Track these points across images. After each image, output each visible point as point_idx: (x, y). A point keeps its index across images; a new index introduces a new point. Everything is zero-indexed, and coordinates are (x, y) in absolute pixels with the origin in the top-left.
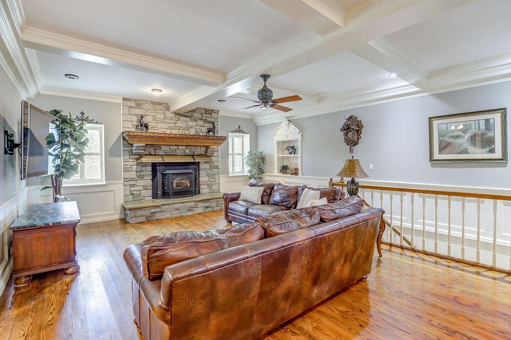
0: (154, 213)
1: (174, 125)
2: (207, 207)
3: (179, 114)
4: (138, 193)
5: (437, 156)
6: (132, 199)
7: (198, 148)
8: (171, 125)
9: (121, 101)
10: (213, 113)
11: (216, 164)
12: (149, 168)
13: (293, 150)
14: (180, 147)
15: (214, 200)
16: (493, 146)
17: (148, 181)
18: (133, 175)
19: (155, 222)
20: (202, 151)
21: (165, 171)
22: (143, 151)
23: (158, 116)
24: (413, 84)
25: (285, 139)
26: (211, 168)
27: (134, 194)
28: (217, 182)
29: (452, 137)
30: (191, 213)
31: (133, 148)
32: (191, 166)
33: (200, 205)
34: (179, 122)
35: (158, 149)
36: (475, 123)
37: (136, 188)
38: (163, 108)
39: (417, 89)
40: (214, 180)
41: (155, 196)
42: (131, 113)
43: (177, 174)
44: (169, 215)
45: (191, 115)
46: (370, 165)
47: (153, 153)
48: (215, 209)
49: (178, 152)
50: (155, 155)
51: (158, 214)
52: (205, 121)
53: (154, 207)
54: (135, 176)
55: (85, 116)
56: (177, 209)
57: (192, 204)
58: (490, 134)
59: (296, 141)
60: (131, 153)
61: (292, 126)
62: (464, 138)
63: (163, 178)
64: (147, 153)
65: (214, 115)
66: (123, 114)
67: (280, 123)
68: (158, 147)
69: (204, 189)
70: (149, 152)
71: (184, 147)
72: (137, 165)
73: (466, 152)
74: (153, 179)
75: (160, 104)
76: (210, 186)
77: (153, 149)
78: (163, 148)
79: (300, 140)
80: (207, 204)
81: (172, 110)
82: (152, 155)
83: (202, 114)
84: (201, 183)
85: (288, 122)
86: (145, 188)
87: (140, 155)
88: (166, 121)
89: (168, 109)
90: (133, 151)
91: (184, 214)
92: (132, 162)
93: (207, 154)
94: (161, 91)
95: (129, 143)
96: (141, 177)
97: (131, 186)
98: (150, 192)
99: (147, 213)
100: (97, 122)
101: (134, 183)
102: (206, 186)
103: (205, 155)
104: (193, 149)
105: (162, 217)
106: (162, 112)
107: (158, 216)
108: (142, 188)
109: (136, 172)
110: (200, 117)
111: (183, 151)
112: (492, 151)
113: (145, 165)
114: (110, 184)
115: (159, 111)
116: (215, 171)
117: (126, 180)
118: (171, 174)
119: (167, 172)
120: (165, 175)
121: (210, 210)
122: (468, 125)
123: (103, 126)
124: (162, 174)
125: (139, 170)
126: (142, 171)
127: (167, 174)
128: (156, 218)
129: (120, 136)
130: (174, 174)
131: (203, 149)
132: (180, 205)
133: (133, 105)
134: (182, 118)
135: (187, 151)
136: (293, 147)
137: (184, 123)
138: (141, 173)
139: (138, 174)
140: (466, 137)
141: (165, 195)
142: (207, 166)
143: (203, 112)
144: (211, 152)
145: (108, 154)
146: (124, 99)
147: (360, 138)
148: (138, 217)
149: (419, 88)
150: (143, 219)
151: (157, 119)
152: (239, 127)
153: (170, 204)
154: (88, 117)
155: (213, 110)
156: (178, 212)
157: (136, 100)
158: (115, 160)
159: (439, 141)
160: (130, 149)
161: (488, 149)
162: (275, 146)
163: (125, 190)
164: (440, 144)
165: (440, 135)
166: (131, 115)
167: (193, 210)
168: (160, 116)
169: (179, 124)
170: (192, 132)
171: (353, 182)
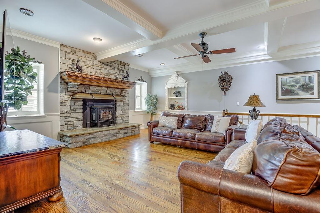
0: (89, 139)
1: (99, 71)
2: (125, 133)
3: (103, 63)
4: (72, 123)
5: (280, 97)
6: (66, 128)
7: (116, 89)
8: (98, 71)
9: (59, 47)
10: (125, 66)
11: (127, 102)
12: (81, 103)
13: (178, 94)
14: (103, 88)
15: (130, 128)
16: (313, 91)
17: (79, 114)
18: (68, 108)
19: (90, 146)
20: (118, 92)
21: (93, 106)
22: (77, 89)
23: (88, 62)
24: (268, 54)
25: (174, 86)
26: (124, 105)
27: (69, 125)
28: (127, 115)
29: (289, 86)
30: (115, 138)
31: (68, 86)
32: (111, 103)
33: (121, 131)
34: (103, 69)
35: (88, 89)
36: (303, 78)
37: (70, 119)
38: (92, 57)
39: (270, 57)
40: (125, 114)
41: (85, 126)
42: (67, 57)
43: (103, 108)
44: (100, 140)
45: (111, 65)
46: (237, 102)
47: (84, 91)
48: (130, 134)
49: (102, 92)
50: (85, 93)
51: (92, 140)
52: (121, 71)
53: (89, 134)
54: (70, 110)
55: (27, 55)
56: (106, 135)
57: (116, 131)
58: (311, 84)
59: (183, 88)
60: (67, 90)
61: (180, 78)
62: (296, 86)
63: (91, 112)
64: (79, 91)
65: (126, 67)
66: (61, 57)
67: (171, 75)
68: (87, 87)
69: (119, 120)
70: (81, 91)
71: (106, 89)
72: (71, 100)
73: (297, 94)
74: (83, 112)
75: (89, 53)
76: (123, 118)
77: (84, 88)
78: (91, 88)
79: (187, 87)
80: (126, 131)
81: (98, 59)
82: (83, 93)
83: (118, 65)
84: (117, 116)
85: (178, 75)
86: (77, 119)
87: (74, 92)
88: (93, 67)
89: (95, 58)
90: (69, 89)
91: (110, 139)
92: (67, 98)
93: (122, 95)
94: (101, 40)
95: (65, 82)
96: (74, 110)
97: (66, 117)
98: (81, 123)
99: (83, 139)
100: (38, 61)
101: (68, 115)
102: (120, 118)
103: (120, 95)
104: (112, 90)
105: (95, 142)
106: (91, 59)
107: (92, 141)
108: (75, 119)
109: (71, 106)
110: (117, 67)
111: (105, 91)
112: (313, 94)
113: (77, 100)
114: (48, 115)
115: (89, 59)
116: (126, 107)
117: (62, 112)
118: (99, 108)
119: (95, 107)
120: (93, 109)
121: (127, 135)
122: (299, 79)
123: (43, 65)
124: (91, 108)
125: (73, 104)
126: (75, 105)
127: (96, 108)
128: (91, 143)
129: (58, 75)
130: (101, 108)
131: (119, 91)
132: (108, 132)
133: (69, 51)
134: (105, 66)
135: (108, 92)
136: (179, 92)
137: (106, 71)
138: (75, 107)
139: (72, 107)
140: (298, 86)
141: (93, 124)
142: (121, 103)
143: (119, 63)
144: (125, 93)
145: (47, 90)
146: (62, 45)
147: (231, 86)
148: (77, 142)
149: (271, 57)
150: (80, 144)
151: (87, 65)
152: (141, 77)
153: (102, 131)
154: (29, 56)
155: (125, 63)
156: (106, 137)
157: (71, 47)
158: (53, 95)
159: (282, 88)
160: (65, 87)
161: (310, 93)
162: (166, 91)
163: (61, 121)
164: (282, 90)
165: (283, 85)
166: (67, 59)
167: (116, 136)
168: (90, 63)
169: (103, 70)
170: (112, 77)
171: (254, 110)
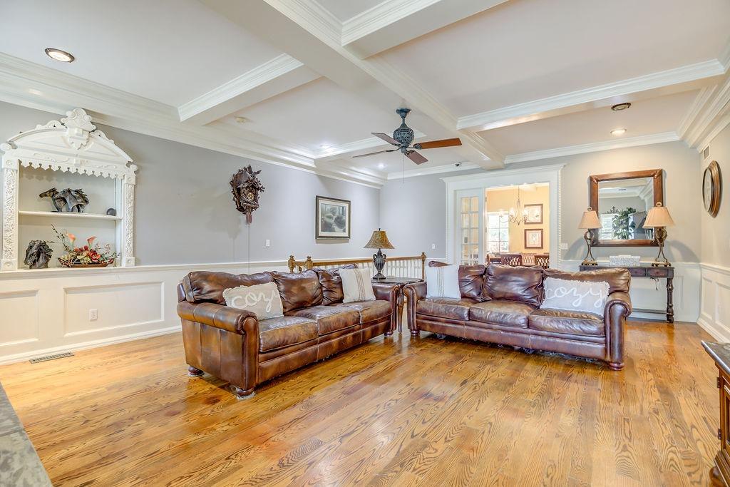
5: (320, 233)
29: (328, 217)
36: (338, 208)
58: (344, 218)
73: (334, 230)
85: (94, 127)
112: (345, 231)
122: (335, 209)
140: (334, 219)
159: (321, 219)
161: (343, 229)
164: (322, 222)
171: (380, 254)
